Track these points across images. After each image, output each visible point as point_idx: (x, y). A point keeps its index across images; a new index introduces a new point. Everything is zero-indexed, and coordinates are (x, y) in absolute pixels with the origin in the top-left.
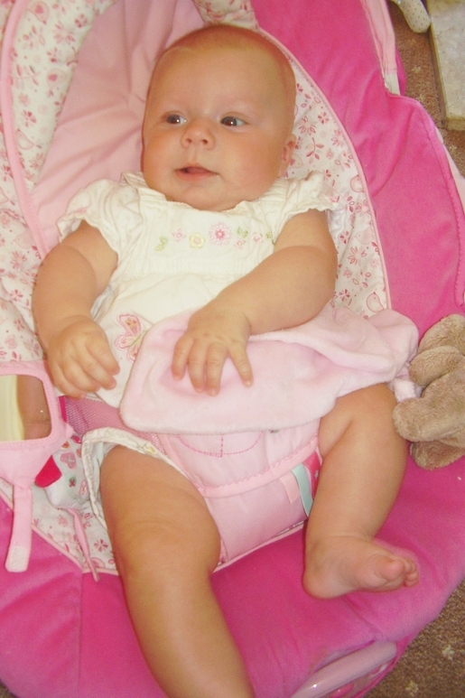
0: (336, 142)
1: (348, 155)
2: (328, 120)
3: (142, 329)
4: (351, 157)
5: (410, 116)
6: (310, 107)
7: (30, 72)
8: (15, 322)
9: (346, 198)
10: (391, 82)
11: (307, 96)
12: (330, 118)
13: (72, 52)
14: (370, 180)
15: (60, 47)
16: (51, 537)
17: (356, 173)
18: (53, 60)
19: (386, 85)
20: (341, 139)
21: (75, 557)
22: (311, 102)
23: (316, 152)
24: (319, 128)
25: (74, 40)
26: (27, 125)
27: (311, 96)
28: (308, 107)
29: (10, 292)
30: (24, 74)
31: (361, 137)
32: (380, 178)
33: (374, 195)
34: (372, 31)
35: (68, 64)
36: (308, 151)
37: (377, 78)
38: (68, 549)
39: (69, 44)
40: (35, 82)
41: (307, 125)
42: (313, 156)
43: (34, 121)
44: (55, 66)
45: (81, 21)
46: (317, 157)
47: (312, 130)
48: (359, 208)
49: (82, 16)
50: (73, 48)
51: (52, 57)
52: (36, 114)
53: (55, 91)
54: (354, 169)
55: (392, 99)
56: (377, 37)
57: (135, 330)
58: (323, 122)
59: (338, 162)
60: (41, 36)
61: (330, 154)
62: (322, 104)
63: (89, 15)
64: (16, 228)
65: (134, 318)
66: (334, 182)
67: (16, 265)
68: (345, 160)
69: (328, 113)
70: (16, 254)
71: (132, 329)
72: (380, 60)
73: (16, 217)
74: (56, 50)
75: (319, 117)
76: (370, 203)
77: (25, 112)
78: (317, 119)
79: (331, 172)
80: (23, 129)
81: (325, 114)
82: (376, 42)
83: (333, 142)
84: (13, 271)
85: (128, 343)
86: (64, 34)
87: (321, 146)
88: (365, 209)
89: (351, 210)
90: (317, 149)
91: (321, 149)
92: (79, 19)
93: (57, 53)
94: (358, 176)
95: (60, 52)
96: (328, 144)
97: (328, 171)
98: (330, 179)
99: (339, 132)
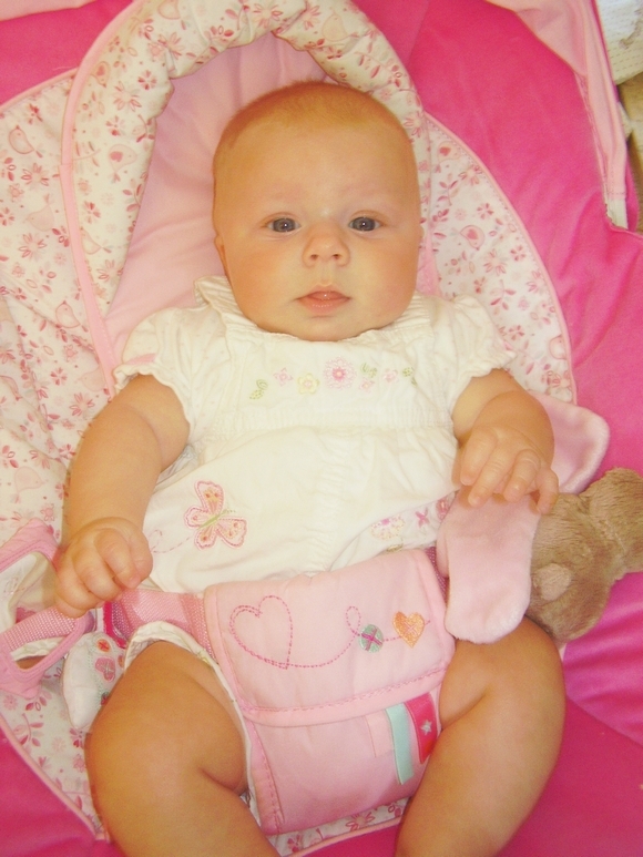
0: (533, 287)
1: (548, 307)
2: (523, 256)
3: (224, 507)
4: (552, 310)
5: (635, 259)
6: (501, 237)
7: (89, 150)
8: (57, 487)
9: (543, 366)
10: (617, 211)
11: (498, 222)
12: (528, 254)
13: (139, 123)
14: (575, 343)
15: (121, 114)
16: (58, 784)
17: (557, 333)
18: (114, 133)
19: (609, 214)
20: (540, 283)
21: (89, 817)
22: (502, 230)
23: (503, 300)
24: (511, 266)
25: (139, 106)
26: (89, 221)
27: (505, 222)
28: (497, 237)
29: (59, 447)
30: (83, 154)
31: (570, 282)
32: (586, 342)
33: (577, 364)
34: (596, 139)
35: (139, 139)
36: (493, 298)
37: (596, 205)
38: (80, 806)
39: (134, 111)
40: (95, 163)
41: (495, 262)
42: (499, 305)
43: (97, 214)
44: (116, 140)
45: (148, 80)
46: (505, 307)
47: (500, 269)
48: (557, 381)
49: (148, 74)
50: (139, 116)
51: (113, 128)
52: (99, 206)
53: (120, 174)
54: (556, 326)
55: (613, 233)
56: (600, 147)
57: (213, 506)
58: (516, 259)
59: (534, 316)
60: (100, 103)
61: (523, 304)
62: (515, 235)
63: (160, 75)
64: (84, 362)
65: (217, 490)
66: (526, 345)
67: (77, 412)
68: (543, 313)
69: (525, 245)
70: (79, 398)
71: (210, 504)
72: (603, 179)
73: (89, 349)
74: (117, 118)
75: (513, 252)
76: (572, 377)
77: (86, 203)
78: (508, 255)
79: (524, 329)
80: (86, 226)
81: (520, 248)
82: (599, 155)
83: (528, 287)
84: (72, 419)
85: (201, 521)
86: (126, 97)
87: (511, 293)
88: (564, 383)
89: (548, 381)
90: (506, 295)
91: (512, 297)
92: (143, 77)
93: (118, 124)
94: (560, 336)
95: (123, 121)
96: (522, 291)
97: (519, 327)
98: (523, 339)
99: (538, 275)
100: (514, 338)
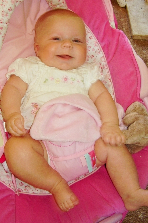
0: (95, 45)
1: (99, 50)
2: (92, 38)
4: (101, 50)
5: (119, 36)
9: (100, 64)
10: (113, 24)
12: (93, 37)
13: (8, 20)
14: (107, 58)
15: (3, 18)
19: (111, 26)
20: (97, 44)
23: (89, 49)
24: (90, 41)
25: (8, 16)
31: (103, 44)
32: (110, 57)
33: (109, 63)
34: (106, 8)
35: (6, 24)
37: (108, 23)
44: (1, 24)
45: (10, 9)
46: (89, 51)
48: (104, 67)
49: (11, 8)
50: (8, 18)
51: (1, 22)
53: (2, 33)
54: (102, 54)
55: (113, 30)
56: (107, 10)
58: (91, 39)
59: (96, 52)
61: (94, 50)
62: (90, 33)
63: (13, 7)
66: (95, 59)
68: (98, 51)
69: (92, 36)
72: (109, 17)
74: (2, 19)
75: (89, 37)
76: (107, 66)
79: (94, 56)
81: (91, 36)
82: (107, 12)
85: (35, 113)
86: (5, 14)
87: (90, 47)
88: (106, 67)
89: (101, 68)
90: (89, 48)
91: (91, 48)
92: (9, 9)
93: (2, 20)
94: (103, 56)
95: (4, 20)
96: (93, 46)
97: (93, 55)
98: (94, 58)
99: (96, 42)
100: (92, 58)
